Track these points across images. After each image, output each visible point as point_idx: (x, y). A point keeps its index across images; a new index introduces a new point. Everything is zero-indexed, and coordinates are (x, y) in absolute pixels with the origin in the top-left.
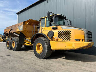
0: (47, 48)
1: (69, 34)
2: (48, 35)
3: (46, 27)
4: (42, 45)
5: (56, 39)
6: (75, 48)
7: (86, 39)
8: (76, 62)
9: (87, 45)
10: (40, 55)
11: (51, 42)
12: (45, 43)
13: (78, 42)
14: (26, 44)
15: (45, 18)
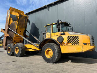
0: (57, 53)
1: (78, 39)
2: (57, 40)
3: (53, 33)
4: (52, 51)
5: (66, 43)
6: (84, 51)
7: (92, 43)
8: (83, 65)
9: (93, 48)
10: (49, 60)
11: (61, 46)
12: (56, 49)
13: (85, 46)
14: (29, 49)
15: (51, 25)
